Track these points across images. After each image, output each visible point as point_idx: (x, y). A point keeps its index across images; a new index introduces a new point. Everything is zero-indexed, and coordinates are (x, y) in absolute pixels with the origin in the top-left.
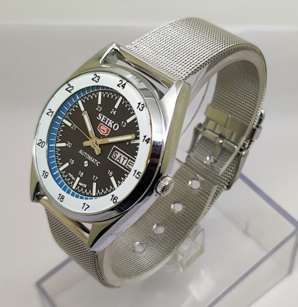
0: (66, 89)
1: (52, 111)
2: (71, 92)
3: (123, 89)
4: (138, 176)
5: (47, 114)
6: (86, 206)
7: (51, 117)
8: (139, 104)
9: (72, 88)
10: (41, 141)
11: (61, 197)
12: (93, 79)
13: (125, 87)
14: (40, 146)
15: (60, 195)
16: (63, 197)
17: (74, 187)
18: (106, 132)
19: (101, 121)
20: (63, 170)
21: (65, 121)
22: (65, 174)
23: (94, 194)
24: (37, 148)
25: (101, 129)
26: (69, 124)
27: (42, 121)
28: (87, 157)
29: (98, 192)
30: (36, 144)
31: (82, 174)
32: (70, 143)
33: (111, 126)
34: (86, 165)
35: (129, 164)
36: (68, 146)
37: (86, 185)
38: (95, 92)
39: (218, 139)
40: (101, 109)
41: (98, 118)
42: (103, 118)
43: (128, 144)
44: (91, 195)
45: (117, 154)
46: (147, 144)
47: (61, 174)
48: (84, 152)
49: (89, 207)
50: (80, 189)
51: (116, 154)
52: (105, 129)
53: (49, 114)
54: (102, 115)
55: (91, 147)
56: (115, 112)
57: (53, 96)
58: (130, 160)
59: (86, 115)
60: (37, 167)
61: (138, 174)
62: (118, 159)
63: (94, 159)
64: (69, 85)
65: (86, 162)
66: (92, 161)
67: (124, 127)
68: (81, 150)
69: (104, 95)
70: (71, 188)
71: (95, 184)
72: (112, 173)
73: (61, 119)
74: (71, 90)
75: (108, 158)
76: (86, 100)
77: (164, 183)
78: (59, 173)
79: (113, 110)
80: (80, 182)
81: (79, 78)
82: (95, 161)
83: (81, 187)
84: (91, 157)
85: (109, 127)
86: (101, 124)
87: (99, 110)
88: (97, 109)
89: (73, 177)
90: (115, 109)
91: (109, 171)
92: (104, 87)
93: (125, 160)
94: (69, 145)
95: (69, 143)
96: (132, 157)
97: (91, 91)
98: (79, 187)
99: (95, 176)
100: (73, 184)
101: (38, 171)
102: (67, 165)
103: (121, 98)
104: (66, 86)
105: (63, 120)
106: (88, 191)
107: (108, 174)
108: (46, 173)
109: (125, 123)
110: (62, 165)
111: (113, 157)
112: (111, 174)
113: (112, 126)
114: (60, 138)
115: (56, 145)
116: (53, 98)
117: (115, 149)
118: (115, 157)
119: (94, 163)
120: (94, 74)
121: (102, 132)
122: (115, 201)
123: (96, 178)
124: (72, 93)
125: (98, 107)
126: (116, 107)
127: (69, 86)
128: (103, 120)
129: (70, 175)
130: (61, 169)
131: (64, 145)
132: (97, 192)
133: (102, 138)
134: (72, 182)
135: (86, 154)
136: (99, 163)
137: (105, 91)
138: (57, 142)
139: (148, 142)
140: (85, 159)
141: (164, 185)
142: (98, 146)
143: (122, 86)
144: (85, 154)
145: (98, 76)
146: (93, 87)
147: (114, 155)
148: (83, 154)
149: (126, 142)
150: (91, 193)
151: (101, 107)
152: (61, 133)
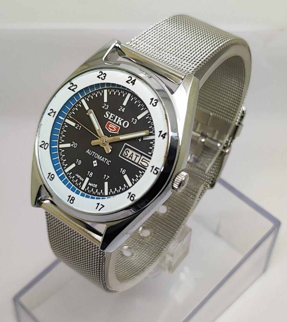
0: (69, 88)
1: (54, 111)
2: (74, 91)
3: (133, 85)
4: (155, 172)
5: (49, 114)
6: (100, 206)
7: (53, 117)
8: (152, 99)
9: (75, 87)
10: (43, 143)
11: (70, 199)
12: (98, 77)
13: (135, 83)
14: (42, 147)
15: (70, 196)
16: (73, 199)
17: (83, 188)
18: (115, 130)
19: (109, 119)
20: (69, 172)
21: (67, 121)
22: (72, 175)
23: (106, 194)
24: (39, 150)
25: (110, 127)
26: (73, 124)
27: (43, 122)
28: (96, 156)
29: (111, 191)
30: (38, 146)
31: (91, 174)
32: (75, 143)
33: (120, 124)
34: (95, 165)
35: (142, 161)
36: (73, 146)
37: (96, 185)
38: (100, 90)
39: (200, 138)
40: (107, 107)
41: (105, 116)
42: (111, 116)
43: (140, 140)
44: (103, 194)
45: (129, 152)
46: (163, 139)
47: (68, 176)
48: (92, 152)
49: (103, 206)
50: (90, 189)
51: (127, 152)
52: (114, 127)
53: (50, 114)
54: (109, 113)
55: (100, 146)
56: (124, 109)
57: (54, 96)
58: (143, 157)
59: (92, 114)
60: (41, 169)
61: (155, 170)
62: (130, 156)
63: (103, 158)
64: (72, 83)
65: (95, 161)
66: (102, 160)
67: (134, 124)
68: (89, 150)
69: (110, 92)
70: (80, 189)
71: (106, 184)
72: (124, 171)
73: (63, 119)
74: (75, 89)
75: (119, 156)
76: (90, 98)
77: (181, 178)
78: (65, 175)
79: (121, 108)
80: (89, 183)
81: (82, 76)
82: (105, 160)
83: (91, 187)
84: (100, 157)
85: (118, 125)
86: (109, 123)
87: (106, 108)
88: (103, 107)
89: (81, 178)
90: (124, 107)
91: (122, 169)
92: (110, 84)
93: (138, 157)
94: (75, 145)
95: (73, 143)
96: (146, 153)
97: (95, 90)
98: (88, 187)
99: (106, 176)
100: (82, 185)
101: (43, 174)
102: (73, 165)
103: (129, 95)
104: (69, 85)
105: (65, 120)
106: (99, 191)
107: (121, 172)
108: (52, 174)
109: (135, 120)
110: (67, 167)
111: (124, 155)
112: (124, 173)
113: (122, 124)
114: (63, 138)
115: (58, 146)
116: (55, 97)
117: (126, 147)
118: (126, 154)
119: (104, 162)
120: (99, 72)
121: (111, 130)
122: (132, 198)
123: (107, 177)
124: (76, 92)
125: (105, 105)
126: (125, 104)
127: (72, 85)
128: (111, 118)
129: (78, 176)
130: (67, 170)
131: (68, 145)
132: (109, 191)
133: (111, 136)
134: (81, 183)
135: (95, 154)
136: (109, 162)
137: (110, 89)
138: (60, 142)
139: (164, 137)
140: (93, 158)
141: (181, 180)
142: (108, 144)
143: (132, 82)
144: (93, 153)
145: (103, 73)
146: (97, 85)
147: (125, 152)
148: (90, 153)
149: (138, 139)
150: (103, 193)
151: (107, 105)
152: (64, 133)
